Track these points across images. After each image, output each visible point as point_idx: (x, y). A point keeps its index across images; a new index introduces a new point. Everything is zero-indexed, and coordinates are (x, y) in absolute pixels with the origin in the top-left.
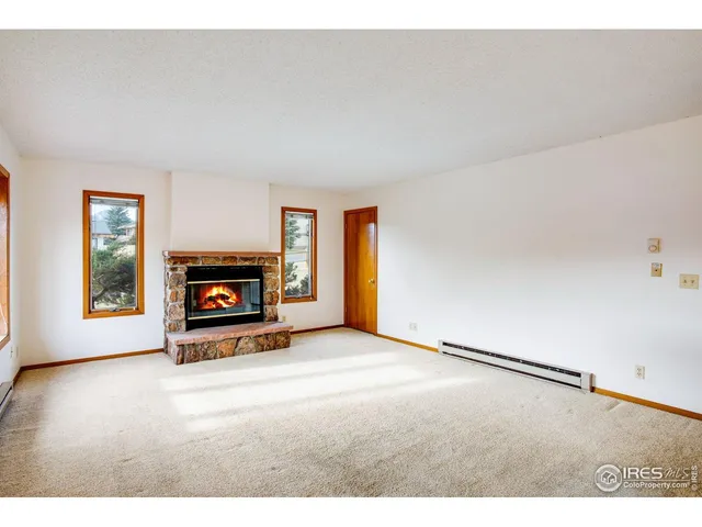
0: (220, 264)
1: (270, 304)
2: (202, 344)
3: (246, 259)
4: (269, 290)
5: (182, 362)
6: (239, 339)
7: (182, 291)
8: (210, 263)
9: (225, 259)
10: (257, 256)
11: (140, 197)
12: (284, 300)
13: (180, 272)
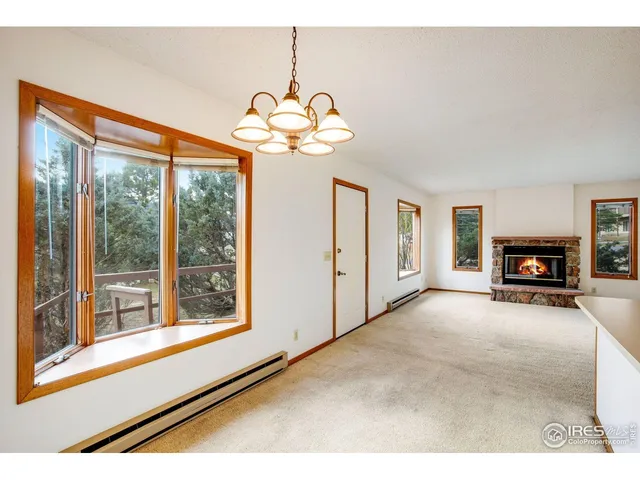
0: (526, 244)
1: (570, 275)
2: (507, 292)
3: (548, 242)
4: (569, 264)
5: (495, 300)
6: (534, 294)
7: (500, 260)
8: (519, 244)
9: (530, 241)
10: (559, 240)
11: (480, 207)
12: (594, 275)
13: (498, 248)
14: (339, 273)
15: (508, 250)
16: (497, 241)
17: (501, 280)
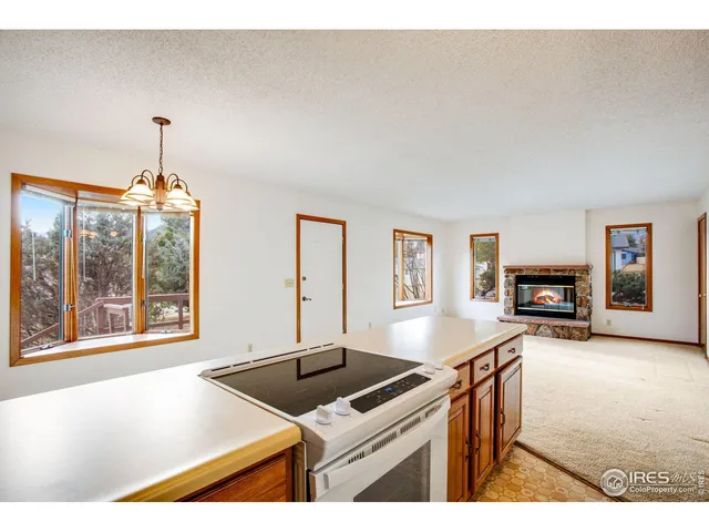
0: (537, 274)
3: (558, 271)
4: (579, 295)
7: (513, 290)
8: (530, 273)
9: (541, 270)
10: (568, 269)
11: (497, 235)
12: (609, 306)
13: (510, 278)
14: (304, 299)
15: (521, 280)
16: (509, 270)
17: (513, 311)
